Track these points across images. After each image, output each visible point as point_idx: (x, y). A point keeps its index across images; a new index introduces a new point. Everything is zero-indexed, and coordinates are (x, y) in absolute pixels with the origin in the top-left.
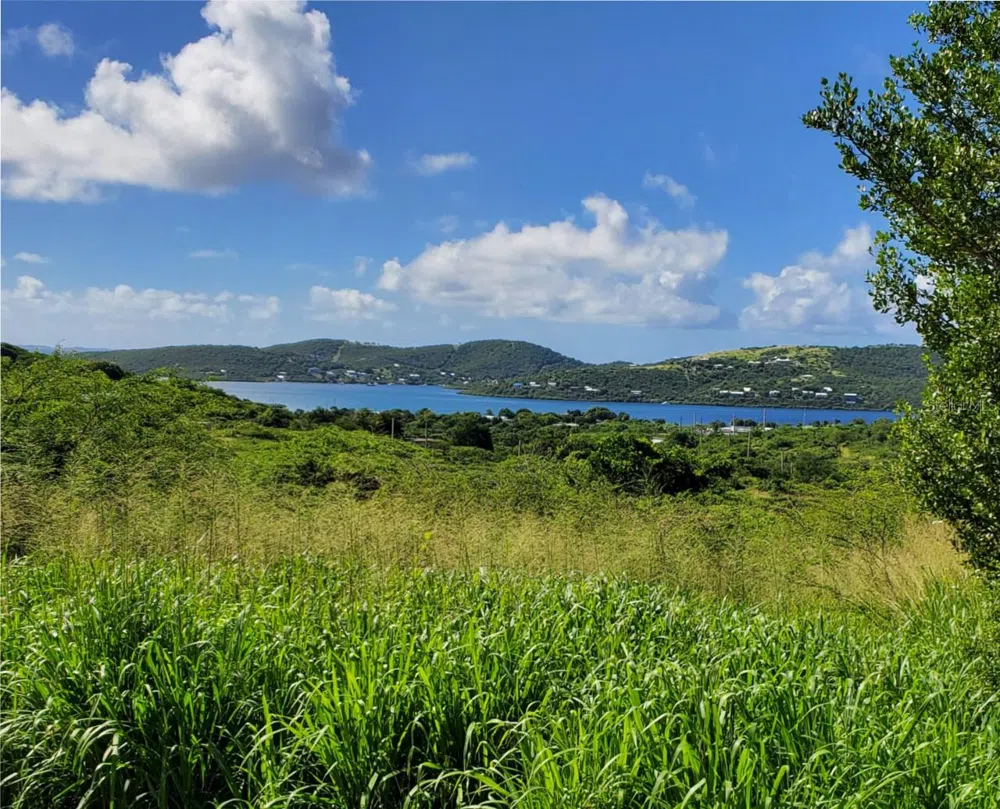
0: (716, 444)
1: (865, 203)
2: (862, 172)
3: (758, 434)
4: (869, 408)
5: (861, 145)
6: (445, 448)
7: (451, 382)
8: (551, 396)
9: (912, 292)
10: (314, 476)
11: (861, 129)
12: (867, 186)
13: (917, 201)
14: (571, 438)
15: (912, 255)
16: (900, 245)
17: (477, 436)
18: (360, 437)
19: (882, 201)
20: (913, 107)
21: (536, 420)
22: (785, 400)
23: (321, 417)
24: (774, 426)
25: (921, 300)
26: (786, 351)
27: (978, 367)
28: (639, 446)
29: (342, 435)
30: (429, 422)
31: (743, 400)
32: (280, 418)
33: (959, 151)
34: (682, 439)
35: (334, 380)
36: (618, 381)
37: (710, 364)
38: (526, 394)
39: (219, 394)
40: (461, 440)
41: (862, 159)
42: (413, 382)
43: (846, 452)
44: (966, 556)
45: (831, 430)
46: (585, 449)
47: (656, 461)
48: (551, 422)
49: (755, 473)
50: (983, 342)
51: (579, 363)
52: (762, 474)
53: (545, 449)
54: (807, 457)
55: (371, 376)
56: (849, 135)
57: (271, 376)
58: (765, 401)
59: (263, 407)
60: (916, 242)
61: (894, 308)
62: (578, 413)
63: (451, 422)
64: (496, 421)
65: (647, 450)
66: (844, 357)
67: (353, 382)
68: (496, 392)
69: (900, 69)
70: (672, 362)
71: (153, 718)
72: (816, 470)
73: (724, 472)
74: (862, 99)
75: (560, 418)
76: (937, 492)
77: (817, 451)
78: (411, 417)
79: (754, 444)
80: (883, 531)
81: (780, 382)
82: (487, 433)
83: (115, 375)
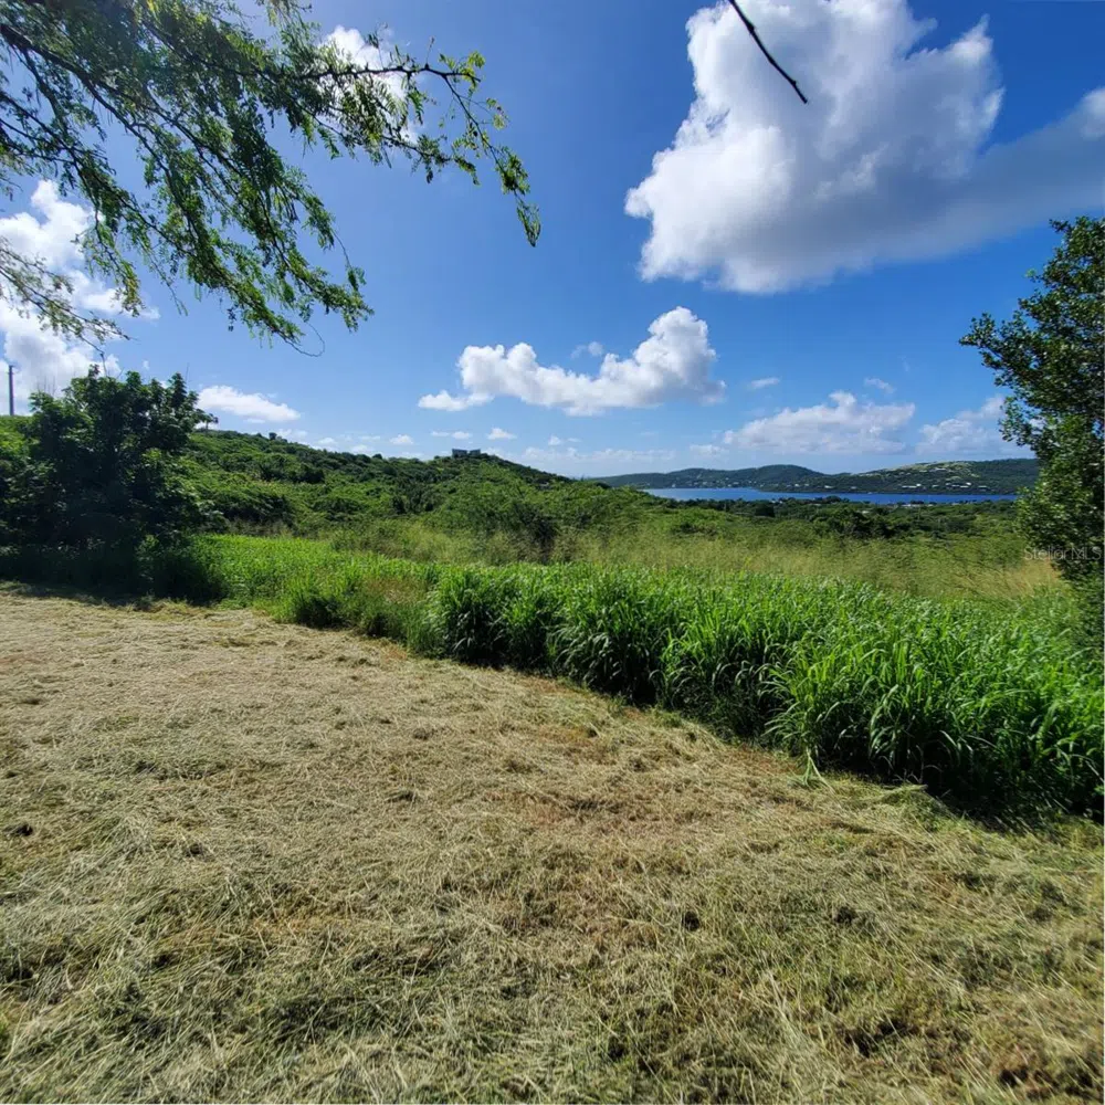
0: (899, 514)
1: (998, 382)
2: (997, 366)
3: (925, 508)
4: (995, 493)
5: (996, 351)
6: (751, 517)
7: (754, 486)
8: (807, 490)
9: (1028, 429)
10: (687, 528)
11: (997, 342)
12: (999, 373)
13: (1034, 378)
14: (817, 511)
15: (1030, 409)
16: (1021, 404)
17: (766, 511)
18: (708, 512)
19: (1010, 380)
20: (1032, 326)
21: (798, 503)
22: (942, 490)
23: (691, 504)
24: (935, 504)
25: (1034, 433)
26: (943, 464)
27: (1073, 467)
28: (855, 514)
29: (702, 511)
30: (743, 505)
32: (673, 504)
33: (1064, 347)
34: (880, 511)
35: (698, 486)
36: (843, 482)
37: (896, 472)
38: (793, 490)
39: (647, 494)
40: (759, 513)
41: (996, 358)
42: (735, 486)
43: (979, 518)
44: (1060, 573)
45: (970, 506)
46: (825, 516)
47: (865, 522)
48: (806, 503)
49: (922, 528)
50: (1076, 454)
51: (822, 475)
52: (927, 529)
53: (802, 517)
54: (953, 519)
55: (715, 485)
56: (988, 346)
57: (669, 486)
58: (929, 491)
59: (666, 500)
60: (1031, 401)
61: (1015, 437)
62: (821, 499)
63: (753, 504)
64: (777, 504)
65: (861, 516)
66: (978, 467)
67: (706, 487)
68: (777, 490)
69: (1024, 305)
70: (874, 472)
71: (622, 633)
72: (960, 527)
73: (905, 527)
74: (998, 326)
75: (811, 502)
76: (1042, 536)
77: (962, 517)
78: (733, 502)
79: (923, 514)
80: (1008, 558)
81: (938, 481)
82: (772, 509)
83: (605, 487)
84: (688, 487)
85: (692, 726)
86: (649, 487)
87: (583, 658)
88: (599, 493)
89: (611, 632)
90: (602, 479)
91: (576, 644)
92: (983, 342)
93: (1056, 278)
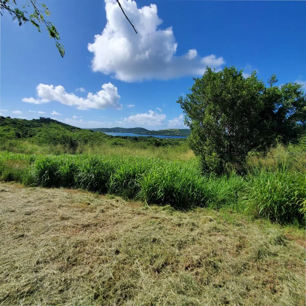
0: (165, 140)
1: (183, 112)
2: (183, 108)
3: (170, 139)
4: (183, 136)
5: (183, 105)
6: (132, 141)
7: (133, 133)
8: (145, 134)
9: (189, 123)
10: (116, 144)
11: (183, 103)
12: (184, 110)
13: (190, 112)
14: (148, 140)
15: (189, 118)
16: (187, 117)
17: (136, 139)
18: (122, 139)
19: (186, 112)
20: (189, 100)
21: (143, 137)
22: (173, 135)
23: (117, 137)
25: (190, 124)
26: (173, 129)
27: (197, 132)
28: (156, 141)
29: (120, 139)
30: (130, 137)
31: (168, 135)
32: (112, 137)
33: (195, 106)
34: (161, 140)
35: (119, 132)
36: (153, 133)
37: (164, 131)
38: (142, 134)
39: (105, 134)
40: (134, 140)
41: (183, 107)
42: (128, 132)
43: (180, 142)
44: (195, 154)
45: (179, 139)
46: (150, 141)
47: (158, 143)
49: (169, 144)
50: (197, 129)
51: (148, 130)
52: (170, 144)
53: (144, 141)
54: (176, 142)
55: (123, 132)
56: (182, 104)
57: (111, 132)
58: (171, 135)
59: (110, 136)
60: (189, 117)
61: (187, 124)
63: (132, 137)
64: (138, 137)
65: (157, 141)
66: (180, 130)
67: (121, 132)
68: (138, 134)
69: (187, 95)
70: (160, 130)
71: (97, 173)
72: (177, 144)
73: (166, 144)
74: (183, 99)
75: (146, 137)
76: (191, 147)
77: (177, 141)
78: (128, 137)
79: (169, 140)
80: (185, 151)
81: (173, 133)
82: (137, 139)
83: (92, 131)
84: (116, 132)
85: (118, 198)
86: (105, 132)
87: (86, 182)
88: (90, 133)
89: (94, 173)
90: (91, 129)
91: (84, 178)
92: (181, 103)
93: (194, 90)
